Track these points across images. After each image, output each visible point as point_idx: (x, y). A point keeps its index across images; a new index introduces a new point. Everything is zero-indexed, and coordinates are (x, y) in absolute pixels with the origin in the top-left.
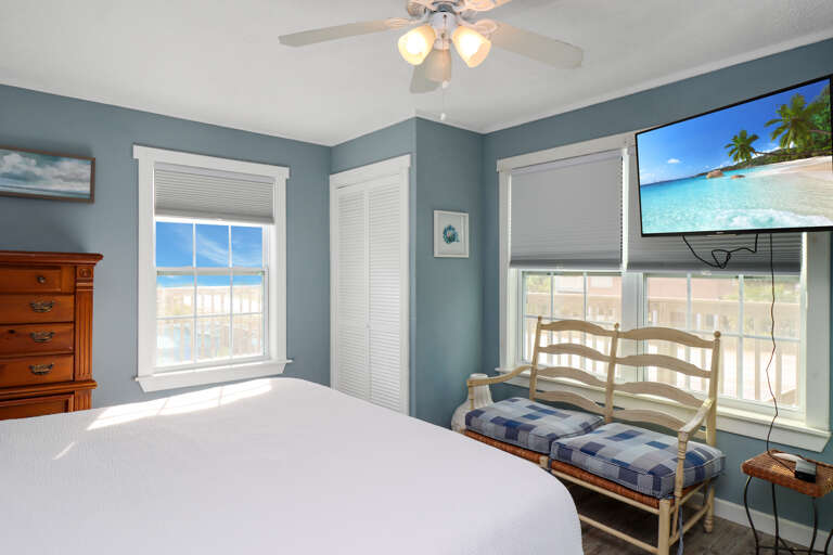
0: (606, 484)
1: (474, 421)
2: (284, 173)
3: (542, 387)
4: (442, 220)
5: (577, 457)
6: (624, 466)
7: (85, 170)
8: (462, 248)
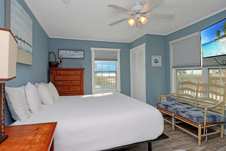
0: (187, 120)
1: (158, 105)
2: (120, 50)
3: (180, 99)
4: (153, 58)
5: (180, 113)
6: (190, 116)
7: (82, 53)
8: (159, 64)
